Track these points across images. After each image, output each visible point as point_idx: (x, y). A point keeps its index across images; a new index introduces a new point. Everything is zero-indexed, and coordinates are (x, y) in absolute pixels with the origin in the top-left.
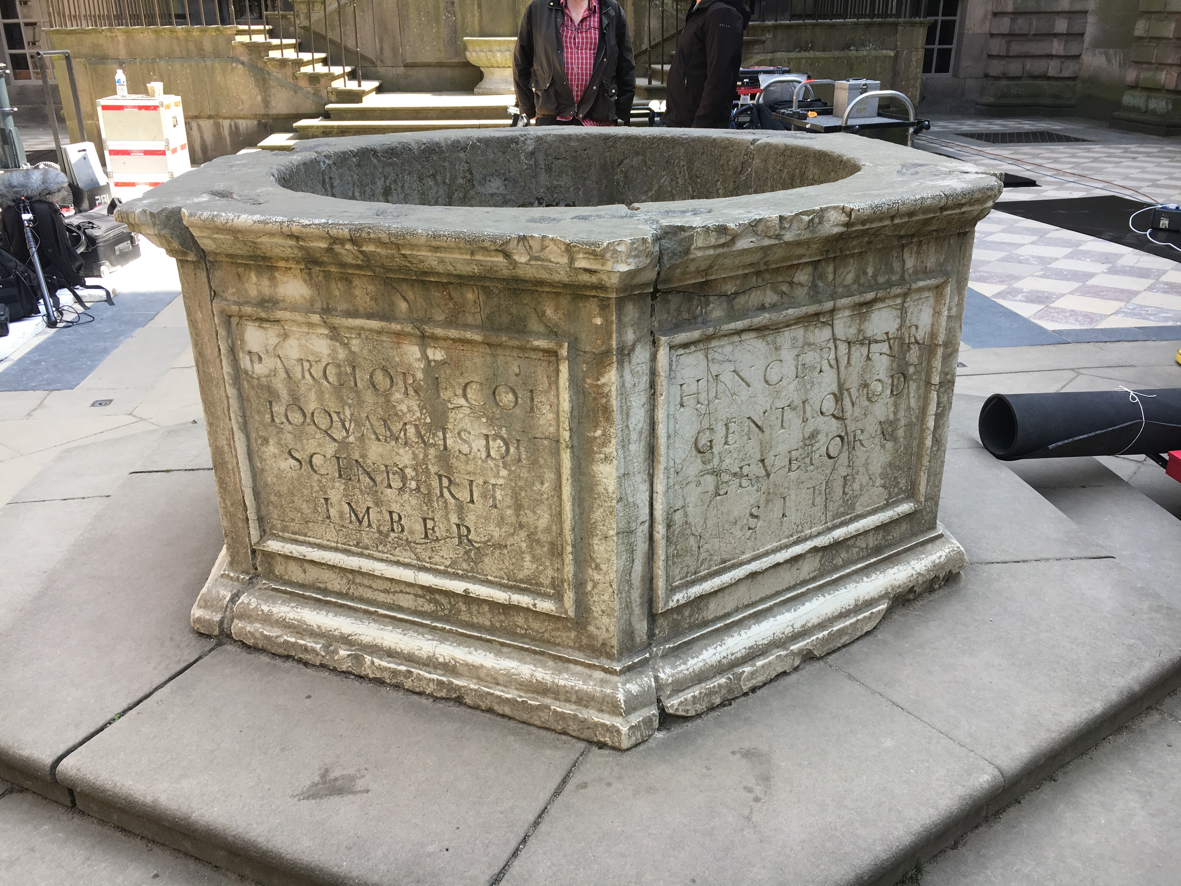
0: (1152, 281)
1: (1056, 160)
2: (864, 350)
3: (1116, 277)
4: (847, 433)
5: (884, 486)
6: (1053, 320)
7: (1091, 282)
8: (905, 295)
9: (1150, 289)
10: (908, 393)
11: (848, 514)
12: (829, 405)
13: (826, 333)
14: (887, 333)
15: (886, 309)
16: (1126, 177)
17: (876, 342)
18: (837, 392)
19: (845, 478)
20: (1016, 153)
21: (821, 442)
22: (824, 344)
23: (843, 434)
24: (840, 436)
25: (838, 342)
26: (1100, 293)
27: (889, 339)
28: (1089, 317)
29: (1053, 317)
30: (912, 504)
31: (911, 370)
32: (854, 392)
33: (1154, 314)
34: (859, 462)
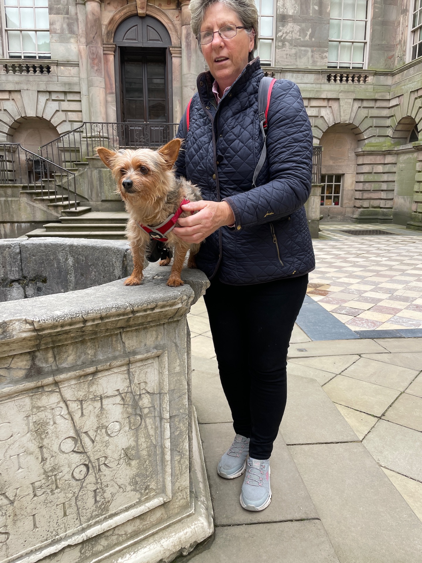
0: (409, 304)
1: (379, 243)
2: (98, 405)
3: (392, 302)
4: (90, 461)
5: (135, 490)
6: (357, 325)
7: (380, 304)
8: (129, 363)
9: (407, 308)
10: (146, 426)
11: (102, 515)
12: (69, 445)
13: (55, 398)
14: (118, 390)
15: (113, 375)
16: (408, 251)
17: (108, 397)
18: (74, 435)
19: (95, 491)
20: (363, 239)
21: (65, 472)
22: (54, 406)
23: (87, 463)
24: (85, 465)
25: (68, 402)
26: (382, 310)
27: (120, 394)
28: (374, 323)
29: (357, 323)
30: (161, 499)
31: (146, 411)
32: (92, 433)
33: (406, 322)
34: (106, 480)
